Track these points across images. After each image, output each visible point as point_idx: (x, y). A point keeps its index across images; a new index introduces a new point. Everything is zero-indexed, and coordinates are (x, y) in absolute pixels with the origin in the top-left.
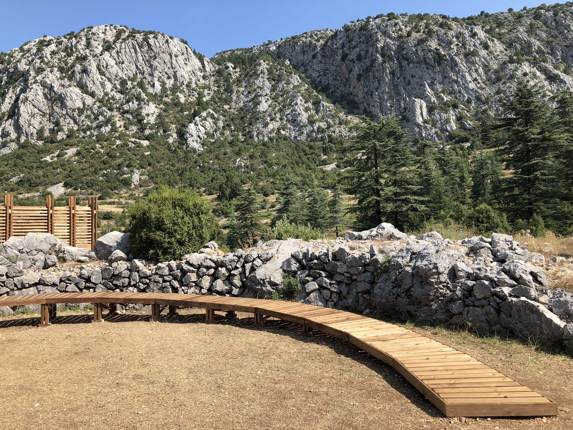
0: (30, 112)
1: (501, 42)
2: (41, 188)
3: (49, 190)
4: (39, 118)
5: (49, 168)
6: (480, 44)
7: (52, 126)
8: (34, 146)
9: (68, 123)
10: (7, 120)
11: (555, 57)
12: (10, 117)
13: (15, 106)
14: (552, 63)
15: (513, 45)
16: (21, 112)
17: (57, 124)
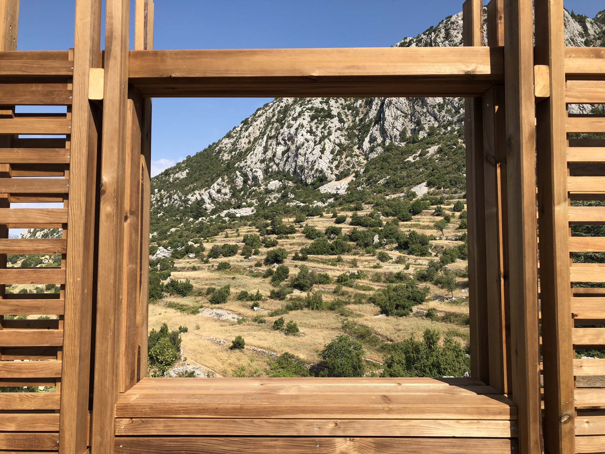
0: (393, 115)
2: (405, 189)
3: (413, 190)
4: (401, 120)
5: (413, 168)
7: (413, 127)
8: (397, 148)
9: (429, 121)
10: (374, 125)
12: (376, 122)
13: (381, 111)
16: (386, 116)
17: (418, 123)
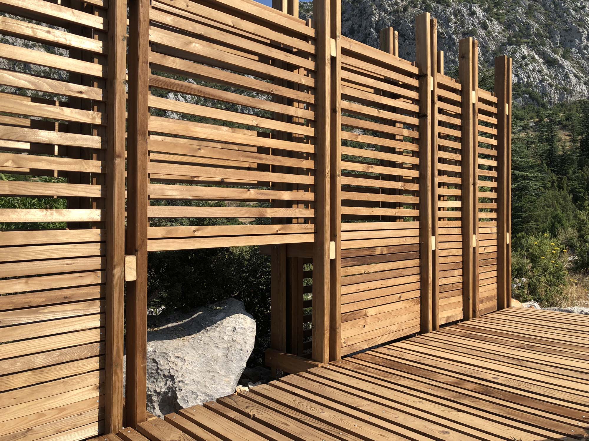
1: (499, 22)
6: (479, 24)
11: (553, 41)
14: (551, 47)
15: (511, 26)
